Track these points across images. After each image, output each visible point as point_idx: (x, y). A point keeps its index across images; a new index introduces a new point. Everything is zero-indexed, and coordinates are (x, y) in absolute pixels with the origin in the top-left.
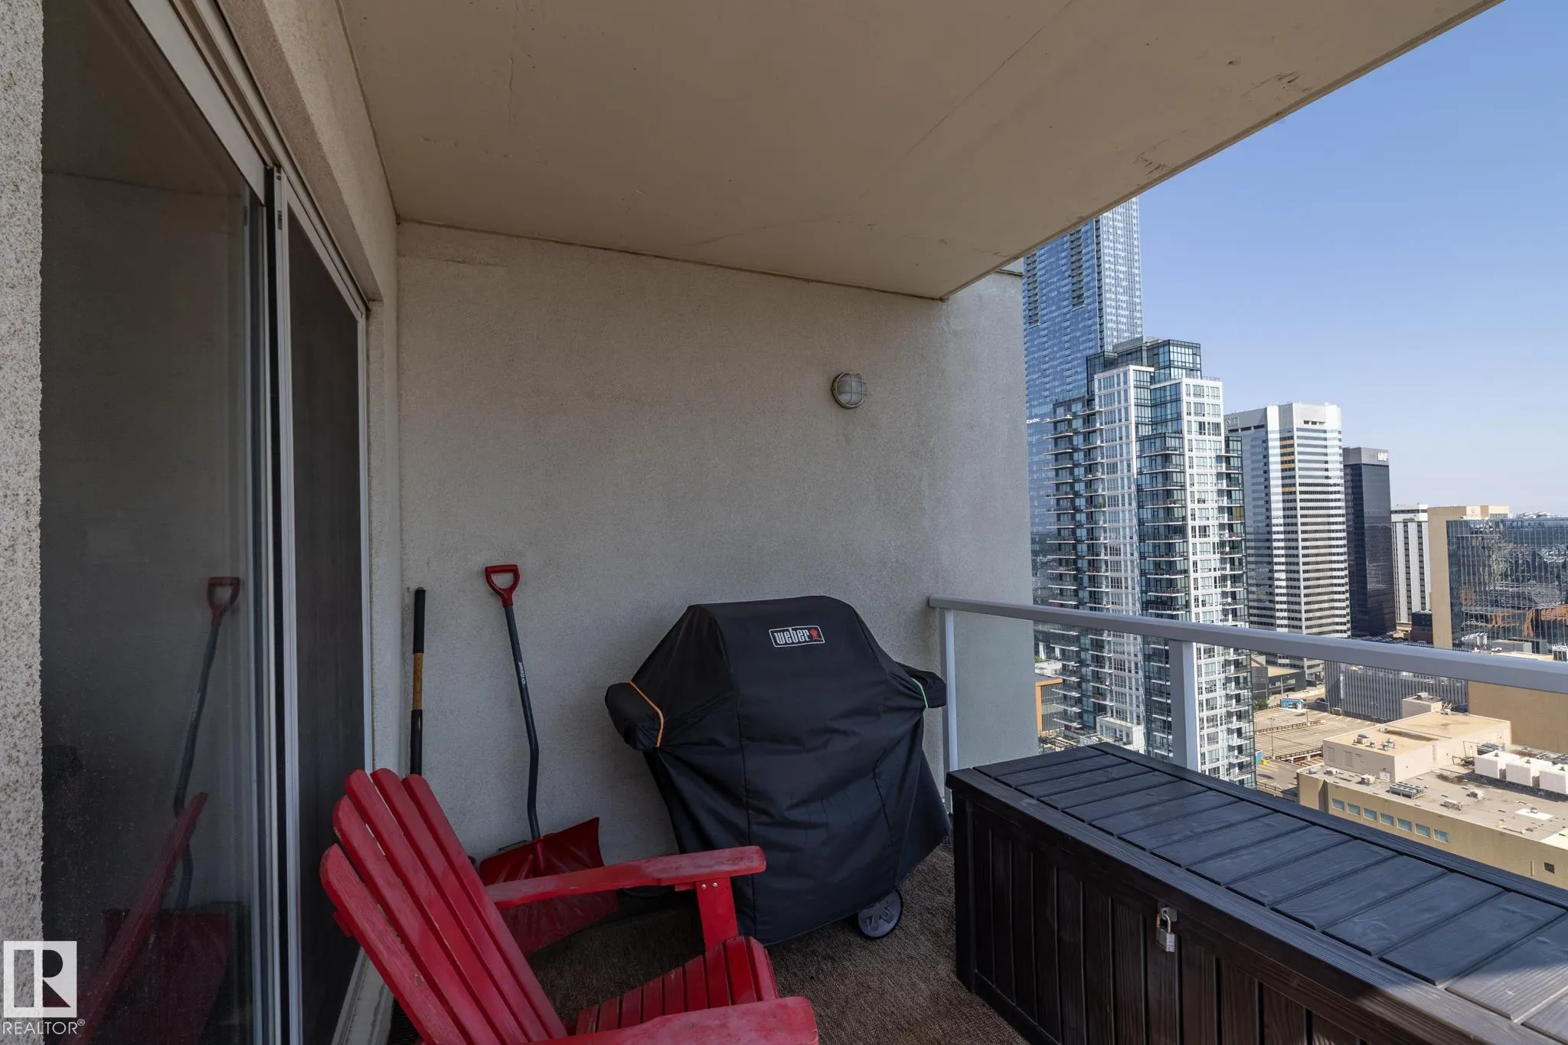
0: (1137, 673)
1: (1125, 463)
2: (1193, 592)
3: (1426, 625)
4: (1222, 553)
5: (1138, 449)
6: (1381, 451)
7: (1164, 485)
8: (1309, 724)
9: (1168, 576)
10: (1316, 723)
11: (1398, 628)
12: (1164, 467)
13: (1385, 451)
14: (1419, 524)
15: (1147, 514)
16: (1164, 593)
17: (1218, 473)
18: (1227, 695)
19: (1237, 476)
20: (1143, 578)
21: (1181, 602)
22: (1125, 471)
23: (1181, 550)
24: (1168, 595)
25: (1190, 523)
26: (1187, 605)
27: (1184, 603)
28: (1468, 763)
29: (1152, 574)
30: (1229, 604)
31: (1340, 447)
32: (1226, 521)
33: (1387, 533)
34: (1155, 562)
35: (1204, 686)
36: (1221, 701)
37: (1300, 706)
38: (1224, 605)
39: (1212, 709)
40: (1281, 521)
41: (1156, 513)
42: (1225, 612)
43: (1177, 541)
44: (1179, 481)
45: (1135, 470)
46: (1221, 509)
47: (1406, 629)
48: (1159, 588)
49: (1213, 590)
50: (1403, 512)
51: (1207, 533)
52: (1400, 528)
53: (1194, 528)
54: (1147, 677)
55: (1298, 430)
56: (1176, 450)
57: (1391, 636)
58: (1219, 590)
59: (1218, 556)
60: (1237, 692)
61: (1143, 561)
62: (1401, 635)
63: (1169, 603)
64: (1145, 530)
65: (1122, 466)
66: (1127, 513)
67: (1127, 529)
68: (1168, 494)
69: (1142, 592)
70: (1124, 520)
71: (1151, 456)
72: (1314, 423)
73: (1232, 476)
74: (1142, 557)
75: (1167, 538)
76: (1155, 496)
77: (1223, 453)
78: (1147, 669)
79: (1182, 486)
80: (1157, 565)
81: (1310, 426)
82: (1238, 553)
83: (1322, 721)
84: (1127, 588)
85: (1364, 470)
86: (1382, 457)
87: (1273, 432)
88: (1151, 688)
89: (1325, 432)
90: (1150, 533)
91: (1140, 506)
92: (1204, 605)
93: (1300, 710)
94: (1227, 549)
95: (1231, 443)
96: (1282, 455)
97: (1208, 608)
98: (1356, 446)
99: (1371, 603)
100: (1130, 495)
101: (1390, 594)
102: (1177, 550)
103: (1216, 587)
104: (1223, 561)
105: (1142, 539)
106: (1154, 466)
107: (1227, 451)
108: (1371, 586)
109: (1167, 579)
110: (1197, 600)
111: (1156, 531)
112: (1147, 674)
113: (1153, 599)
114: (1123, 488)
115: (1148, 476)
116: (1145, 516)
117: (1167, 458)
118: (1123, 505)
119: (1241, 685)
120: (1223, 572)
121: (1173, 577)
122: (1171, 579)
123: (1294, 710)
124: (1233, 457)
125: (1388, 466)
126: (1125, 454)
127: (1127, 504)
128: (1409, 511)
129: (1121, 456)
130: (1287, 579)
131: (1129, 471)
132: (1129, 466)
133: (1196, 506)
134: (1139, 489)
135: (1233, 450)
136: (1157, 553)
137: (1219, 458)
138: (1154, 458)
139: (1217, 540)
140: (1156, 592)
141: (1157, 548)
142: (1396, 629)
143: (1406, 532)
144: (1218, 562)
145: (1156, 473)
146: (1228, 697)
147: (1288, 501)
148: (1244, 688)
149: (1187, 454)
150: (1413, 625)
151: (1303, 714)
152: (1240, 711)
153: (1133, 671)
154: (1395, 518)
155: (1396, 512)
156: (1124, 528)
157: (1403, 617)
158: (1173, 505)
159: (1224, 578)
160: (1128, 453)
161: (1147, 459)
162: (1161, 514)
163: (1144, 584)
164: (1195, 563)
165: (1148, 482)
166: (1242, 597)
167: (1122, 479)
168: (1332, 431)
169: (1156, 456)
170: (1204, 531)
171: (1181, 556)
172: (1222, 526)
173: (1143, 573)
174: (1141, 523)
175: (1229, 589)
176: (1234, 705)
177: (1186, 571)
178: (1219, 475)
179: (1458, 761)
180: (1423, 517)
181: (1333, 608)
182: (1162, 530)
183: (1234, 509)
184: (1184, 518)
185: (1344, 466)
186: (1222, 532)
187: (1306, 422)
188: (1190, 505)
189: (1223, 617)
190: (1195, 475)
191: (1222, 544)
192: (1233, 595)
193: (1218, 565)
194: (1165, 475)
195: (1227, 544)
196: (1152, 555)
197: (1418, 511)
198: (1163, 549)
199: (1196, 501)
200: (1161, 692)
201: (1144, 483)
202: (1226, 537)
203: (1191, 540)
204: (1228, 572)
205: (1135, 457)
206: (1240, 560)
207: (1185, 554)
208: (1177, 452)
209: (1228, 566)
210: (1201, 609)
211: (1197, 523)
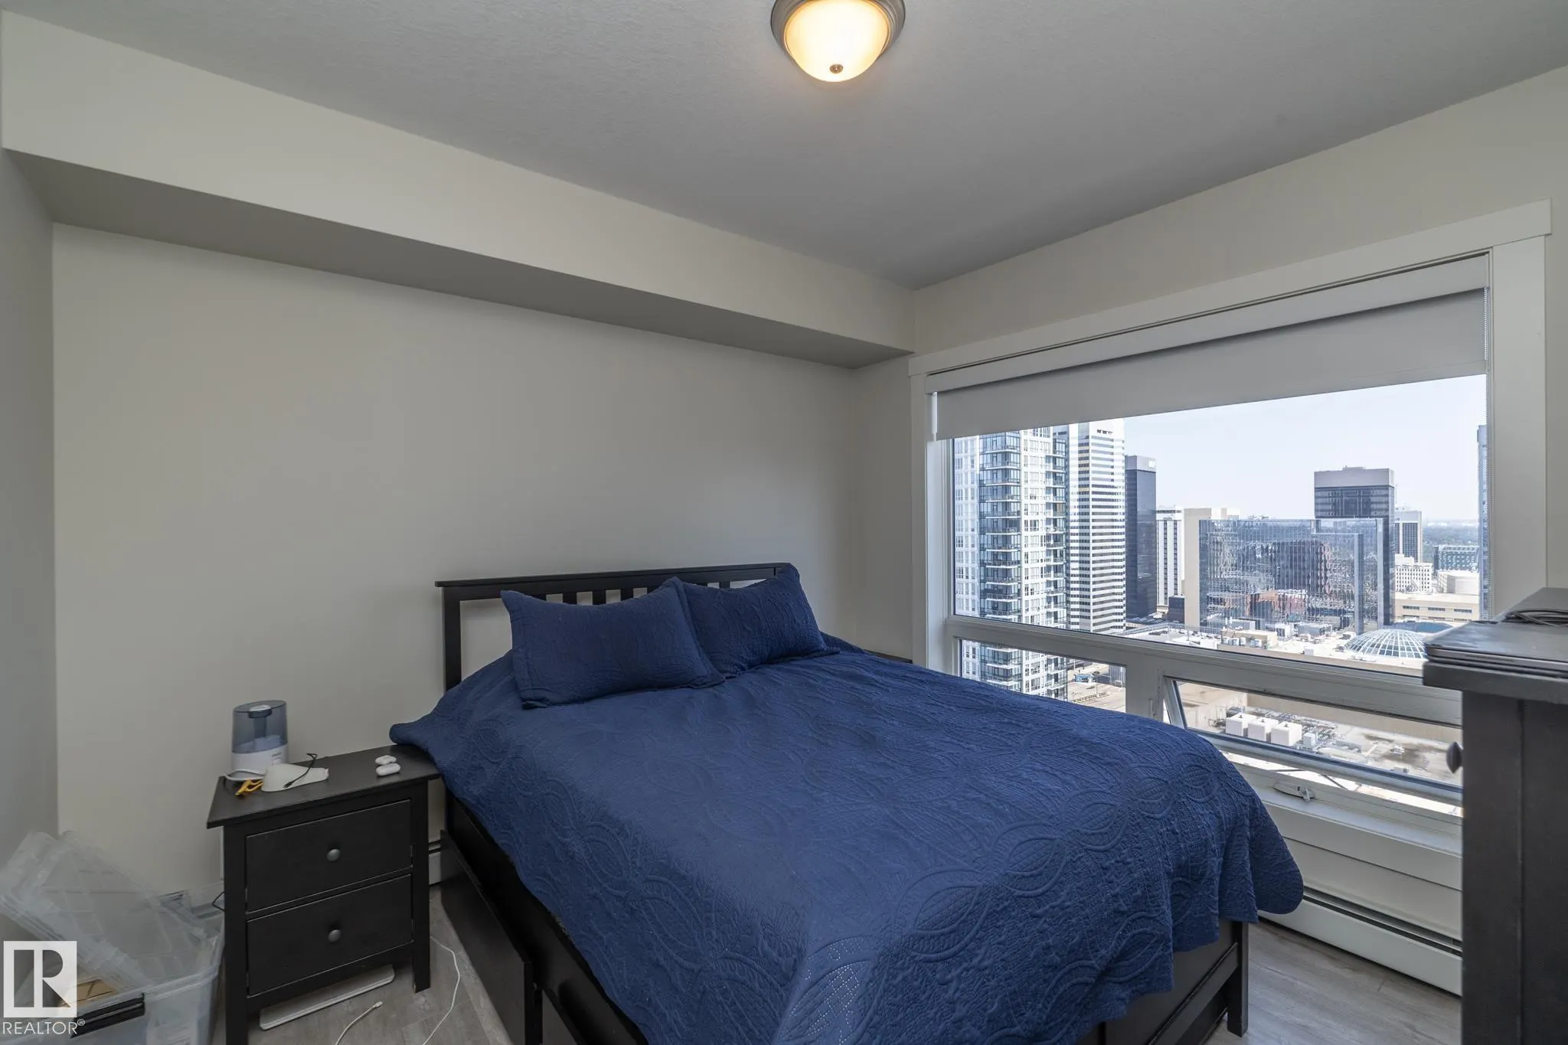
0: (974, 657)
1: (969, 459)
2: (1025, 582)
3: (1179, 607)
4: (1048, 545)
5: (981, 446)
6: (1151, 459)
7: (1003, 481)
8: (1098, 696)
9: (1004, 567)
10: (1103, 694)
11: (1158, 610)
12: (1003, 464)
13: (1154, 460)
14: (1175, 523)
15: (987, 508)
16: (1001, 582)
17: (1047, 472)
18: (1048, 675)
19: (1061, 475)
20: (983, 568)
21: (1014, 591)
22: (969, 467)
23: (1016, 543)
24: (1004, 584)
25: (1024, 518)
26: (1019, 594)
27: (1016, 592)
28: (1220, 724)
29: (990, 564)
30: (1052, 592)
31: (1123, 455)
32: (1052, 516)
33: (1152, 530)
34: (993, 553)
35: (1030, 668)
36: (1043, 681)
37: (1090, 680)
38: (1048, 593)
39: (1036, 688)
40: (1077, 517)
41: (995, 507)
42: (1049, 600)
43: (1012, 533)
44: (1015, 477)
45: (977, 466)
46: (1048, 505)
47: (1163, 611)
48: (996, 577)
49: (1040, 580)
50: (1164, 512)
51: (1037, 527)
52: (1161, 525)
53: (1026, 522)
54: (983, 661)
55: (1093, 437)
56: (1014, 449)
57: (1152, 617)
58: (1044, 579)
59: (1044, 548)
60: (1055, 672)
61: (982, 552)
62: (1159, 616)
63: (1004, 592)
64: (985, 523)
65: (966, 462)
66: (969, 506)
67: (970, 522)
68: (1006, 489)
69: (981, 581)
70: (967, 513)
71: (993, 453)
72: (1105, 432)
73: (1057, 475)
74: (982, 549)
75: (1004, 530)
76: (995, 491)
77: (1051, 454)
78: (983, 654)
79: (1018, 483)
80: (995, 555)
81: (1101, 435)
82: (1060, 546)
83: (1108, 693)
84: (967, 577)
85: (1138, 472)
86: (1151, 464)
87: (1073, 438)
88: (987, 671)
89: (1112, 440)
90: (989, 526)
91: (981, 501)
92: (1032, 594)
93: (1091, 683)
94: (1052, 542)
95: (1057, 444)
96: (1080, 459)
97: (1035, 596)
98: (1133, 455)
99: (1139, 589)
100: (972, 490)
101: (1153, 581)
102: (1012, 543)
103: (1042, 577)
104: (1048, 552)
105: (982, 532)
106: (995, 462)
107: (1054, 452)
108: (1140, 575)
109: (1003, 569)
110: (1027, 589)
111: (995, 524)
112: (983, 658)
113: (990, 588)
114: (967, 482)
115: (989, 472)
116: (985, 510)
117: (1006, 456)
118: (967, 498)
119: (1059, 666)
120: (1048, 563)
121: (1008, 567)
122: (1006, 569)
123: (1085, 684)
124: (1059, 458)
125: (1155, 473)
126: (969, 451)
127: (970, 498)
128: (1168, 512)
129: (966, 452)
130: (1081, 569)
131: (973, 466)
132: (973, 461)
133: (1029, 501)
134: (981, 484)
135: (1059, 451)
136: (996, 545)
137: (1048, 458)
138: (994, 455)
139: (1044, 533)
140: (994, 581)
141: (995, 540)
142: (1156, 611)
143: (1165, 529)
144: (1044, 554)
145: (997, 470)
146: (1049, 677)
147: (1083, 500)
148: (1062, 669)
149: (1023, 453)
150: (1170, 607)
151: (1092, 687)
152: (1057, 689)
153: (971, 656)
154: (1159, 517)
155: (1159, 512)
156: (967, 521)
157: (1161, 601)
158: (1010, 500)
159: (1048, 568)
160: (973, 449)
161: (989, 455)
162: (1000, 509)
163: (982, 574)
164: (1027, 555)
165: (989, 477)
166: (1062, 586)
167: (966, 474)
168: (1118, 440)
169: (997, 453)
170: (1034, 523)
171: (1015, 548)
172: (1048, 521)
173: (982, 564)
174: (982, 516)
175: (1052, 579)
176: (1053, 685)
177: (1019, 562)
178: (1048, 474)
179: (1212, 723)
180: (1177, 516)
181: (1113, 594)
182: (1000, 524)
183: (1058, 505)
184: (1019, 513)
185: (1126, 471)
186: (1048, 526)
187: (1099, 431)
188: (1024, 501)
189: (1047, 604)
190: (1029, 473)
191: (1048, 537)
192: (1055, 582)
193: (1043, 556)
194: (1004, 471)
195: (1052, 537)
196: (990, 546)
197: (1174, 511)
198: (1000, 542)
199: (1029, 498)
200: (994, 674)
201: (985, 478)
202: (1052, 531)
203: (1024, 533)
204: (1052, 563)
205: (978, 454)
206: (1061, 552)
207: (1019, 546)
208: (1015, 451)
209: (1052, 557)
210: (1030, 597)
211: (1030, 517)
